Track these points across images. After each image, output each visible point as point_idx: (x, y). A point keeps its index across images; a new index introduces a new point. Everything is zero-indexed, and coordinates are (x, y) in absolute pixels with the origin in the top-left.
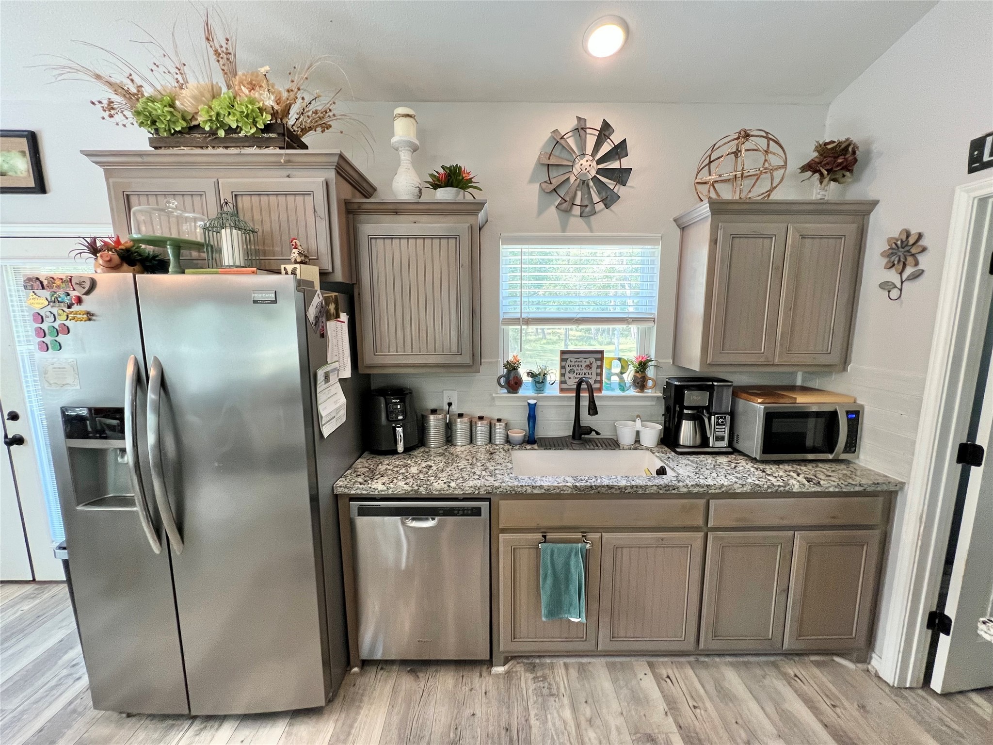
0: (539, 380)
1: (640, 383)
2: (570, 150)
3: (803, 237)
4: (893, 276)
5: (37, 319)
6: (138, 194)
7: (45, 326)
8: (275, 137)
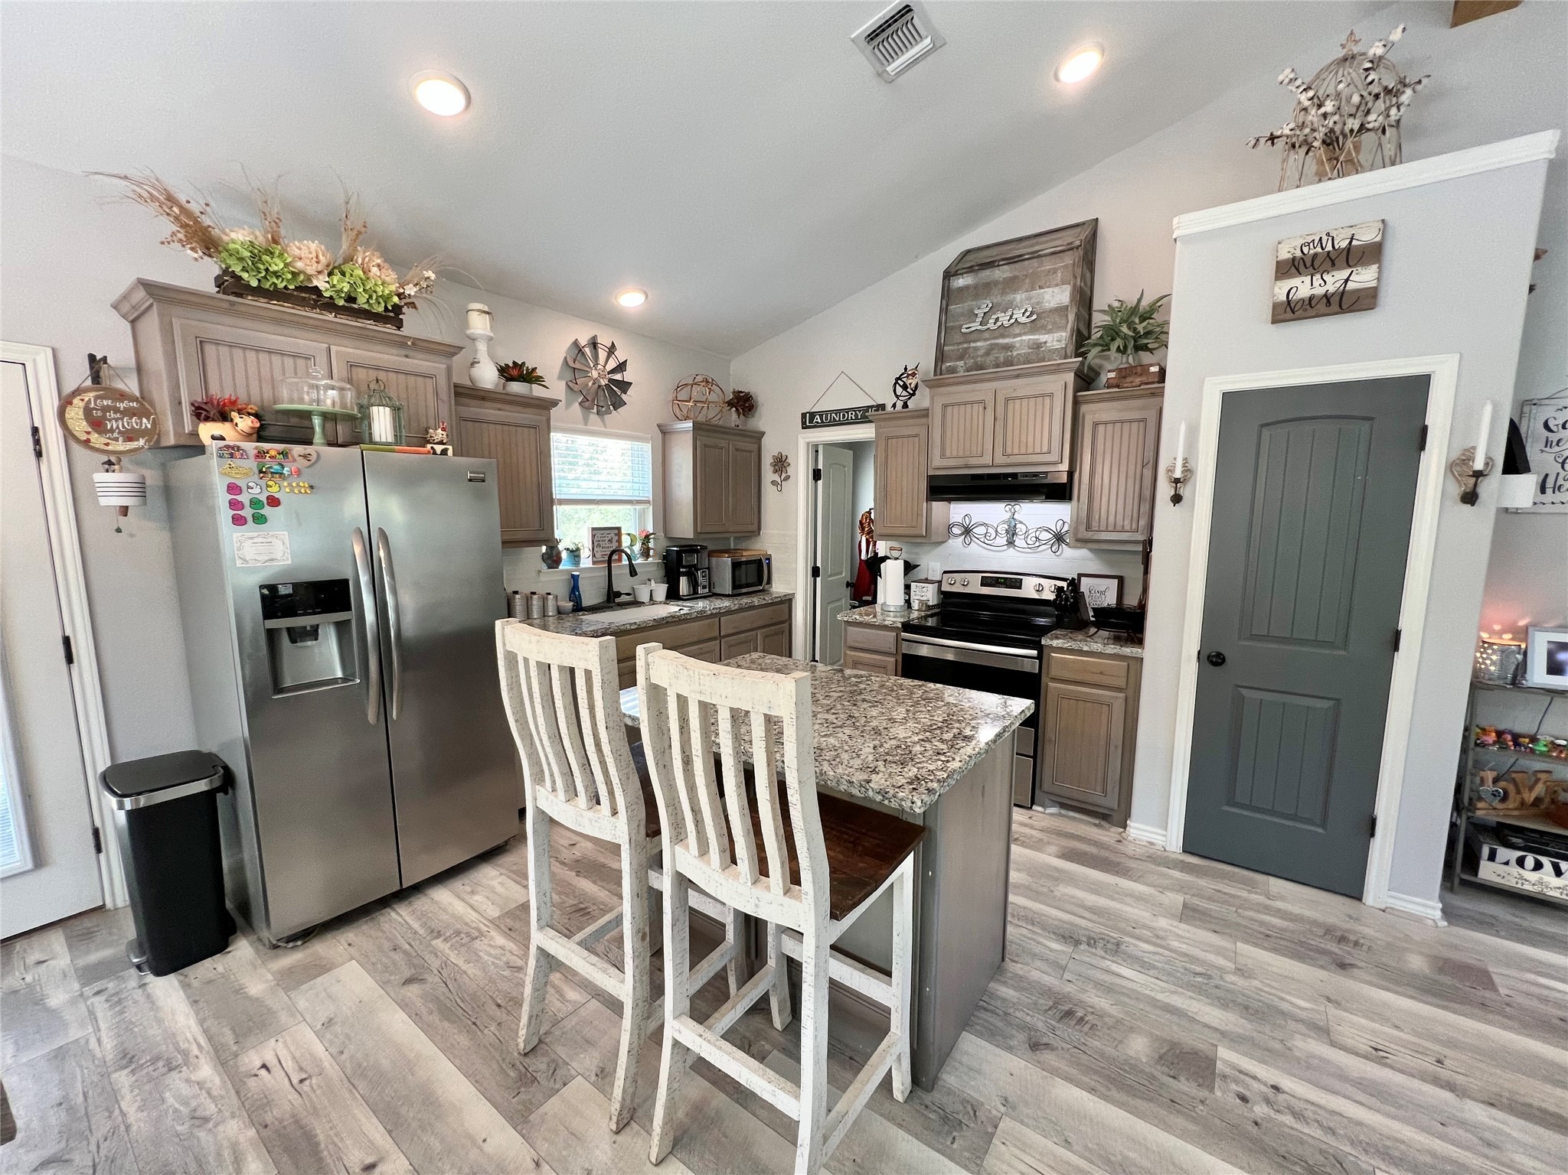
0: (575, 554)
1: (646, 553)
2: (587, 357)
3: (737, 450)
4: (776, 477)
5: (233, 489)
6: (217, 343)
7: (244, 498)
8: (393, 316)
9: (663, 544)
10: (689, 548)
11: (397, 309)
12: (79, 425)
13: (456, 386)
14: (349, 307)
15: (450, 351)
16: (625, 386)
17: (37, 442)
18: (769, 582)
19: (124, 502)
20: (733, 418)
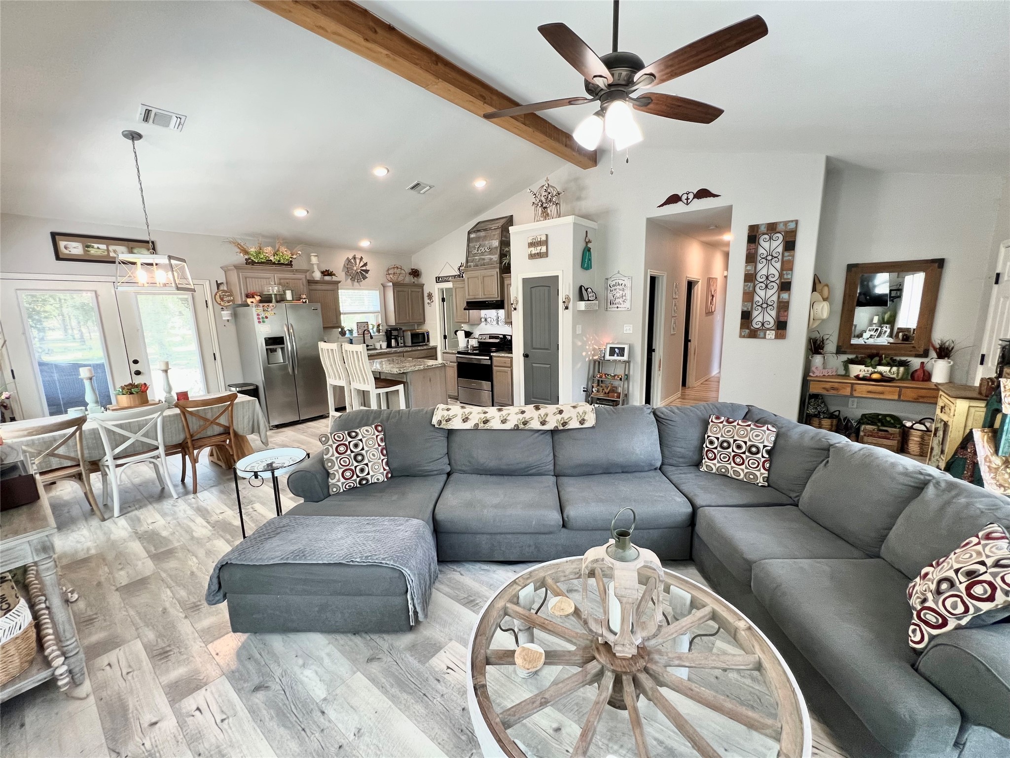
0: (351, 331)
1: (378, 331)
2: (352, 263)
3: (413, 292)
4: (429, 301)
5: (258, 315)
6: (249, 277)
7: (260, 317)
8: (290, 264)
9: (385, 327)
10: (396, 329)
11: (291, 261)
12: (218, 300)
13: (308, 280)
14: (280, 264)
15: (307, 271)
16: (367, 271)
17: (207, 304)
18: (428, 341)
19: (228, 318)
20: (411, 279)
